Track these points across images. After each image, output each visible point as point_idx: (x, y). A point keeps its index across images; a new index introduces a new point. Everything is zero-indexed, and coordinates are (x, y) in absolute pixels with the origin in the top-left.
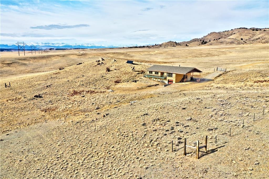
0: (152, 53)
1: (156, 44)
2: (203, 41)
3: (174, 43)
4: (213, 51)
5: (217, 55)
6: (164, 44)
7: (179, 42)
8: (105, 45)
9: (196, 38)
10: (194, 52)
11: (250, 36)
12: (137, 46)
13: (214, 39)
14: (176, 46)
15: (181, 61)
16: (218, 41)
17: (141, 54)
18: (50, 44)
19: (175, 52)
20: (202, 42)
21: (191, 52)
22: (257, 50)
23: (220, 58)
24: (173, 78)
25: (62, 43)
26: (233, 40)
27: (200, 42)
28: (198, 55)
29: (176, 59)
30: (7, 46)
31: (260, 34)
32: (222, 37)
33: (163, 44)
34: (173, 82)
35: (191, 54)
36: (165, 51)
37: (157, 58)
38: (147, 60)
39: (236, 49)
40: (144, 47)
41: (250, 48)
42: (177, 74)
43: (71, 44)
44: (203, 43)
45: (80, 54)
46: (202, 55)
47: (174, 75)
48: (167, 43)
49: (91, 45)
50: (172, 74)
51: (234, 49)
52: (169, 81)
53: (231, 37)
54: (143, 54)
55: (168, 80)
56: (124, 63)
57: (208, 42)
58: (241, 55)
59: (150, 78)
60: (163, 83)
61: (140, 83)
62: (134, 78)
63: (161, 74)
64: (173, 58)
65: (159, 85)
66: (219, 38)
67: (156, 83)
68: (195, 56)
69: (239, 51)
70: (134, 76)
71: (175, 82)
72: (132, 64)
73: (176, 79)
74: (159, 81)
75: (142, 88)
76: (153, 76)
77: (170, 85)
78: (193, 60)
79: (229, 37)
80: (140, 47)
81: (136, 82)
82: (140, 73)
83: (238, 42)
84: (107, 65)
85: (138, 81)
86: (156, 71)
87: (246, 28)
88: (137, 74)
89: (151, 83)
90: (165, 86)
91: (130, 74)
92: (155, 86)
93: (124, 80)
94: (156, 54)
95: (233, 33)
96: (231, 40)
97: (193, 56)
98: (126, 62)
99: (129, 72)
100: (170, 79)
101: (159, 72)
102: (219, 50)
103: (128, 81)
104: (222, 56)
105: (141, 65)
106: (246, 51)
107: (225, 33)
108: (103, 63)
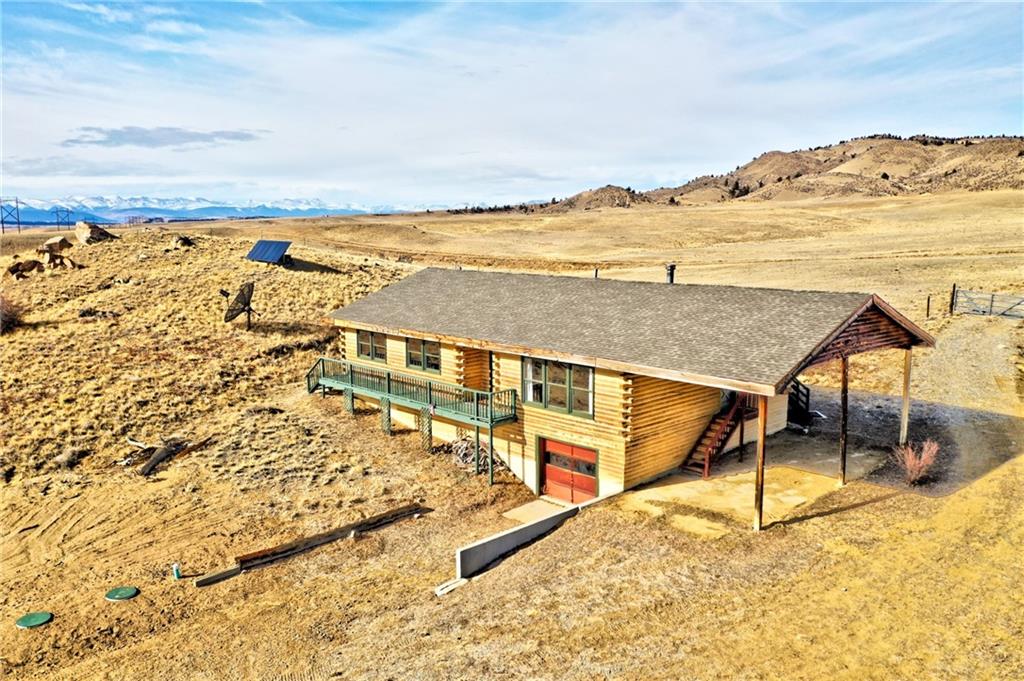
0: (529, 228)
1: (554, 199)
2: (737, 186)
3: (625, 193)
4: (788, 216)
5: (810, 234)
6: (584, 195)
7: (643, 191)
9: (707, 174)
10: (710, 221)
11: (916, 165)
12: (481, 207)
13: (777, 177)
14: (632, 204)
15: (656, 258)
16: (795, 185)
17: (478, 230)
18: (150, 202)
19: (627, 221)
20: (730, 188)
22: (975, 212)
25: (198, 200)
26: (850, 180)
27: (725, 188)
28: (730, 233)
29: (630, 250)
31: (952, 158)
32: (806, 171)
33: (580, 195)
35: (699, 229)
36: (585, 218)
37: (544, 249)
38: (498, 254)
39: (884, 207)
40: (507, 209)
41: (943, 206)
42: (636, 383)
43: (230, 204)
44: (737, 192)
46: (748, 233)
47: (608, 392)
48: (597, 193)
51: (874, 208)
52: (546, 457)
53: (842, 168)
54: (488, 231)
55: (542, 442)
56: (232, 258)
57: (756, 188)
58: (918, 230)
59: (362, 408)
60: (479, 473)
61: (190, 486)
62: (198, 406)
63: (459, 366)
64: (617, 245)
65: (431, 510)
66: (795, 172)
67: (401, 487)
68: (714, 238)
69: (898, 216)
70: (204, 388)
71: (623, 476)
72: (281, 269)
73: (628, 439)
74: (438, 450)
75: (116, 612)
76: (389, 380)
77: (555, 528)
78: (709, 252)
79: (836, 170)
80: (492, 210)
81: (160, 475)
82: (306, 348)
83: (873, 186)
84: (84, 271)
85: (194, 454)
86: (418, 335)
87: (896, 138)
88: (259, 356)
89: (341, 485)
90: (467, 575)
91: (177, 365)
92: (358, 538)
93: (42, 442)
94: (546, 229)
95: (848, 154)
96: (842, 182)
97: (709, 238)
98: (247, 253)
99: (188, 343)
100: (562, 429)
101: (439, 345)
102: (813, 212)
103: (77, 449)
104: (835, 235)
105: (360, 272)
106: (929, 217)
107: (817, 155)
108: (62, 263)
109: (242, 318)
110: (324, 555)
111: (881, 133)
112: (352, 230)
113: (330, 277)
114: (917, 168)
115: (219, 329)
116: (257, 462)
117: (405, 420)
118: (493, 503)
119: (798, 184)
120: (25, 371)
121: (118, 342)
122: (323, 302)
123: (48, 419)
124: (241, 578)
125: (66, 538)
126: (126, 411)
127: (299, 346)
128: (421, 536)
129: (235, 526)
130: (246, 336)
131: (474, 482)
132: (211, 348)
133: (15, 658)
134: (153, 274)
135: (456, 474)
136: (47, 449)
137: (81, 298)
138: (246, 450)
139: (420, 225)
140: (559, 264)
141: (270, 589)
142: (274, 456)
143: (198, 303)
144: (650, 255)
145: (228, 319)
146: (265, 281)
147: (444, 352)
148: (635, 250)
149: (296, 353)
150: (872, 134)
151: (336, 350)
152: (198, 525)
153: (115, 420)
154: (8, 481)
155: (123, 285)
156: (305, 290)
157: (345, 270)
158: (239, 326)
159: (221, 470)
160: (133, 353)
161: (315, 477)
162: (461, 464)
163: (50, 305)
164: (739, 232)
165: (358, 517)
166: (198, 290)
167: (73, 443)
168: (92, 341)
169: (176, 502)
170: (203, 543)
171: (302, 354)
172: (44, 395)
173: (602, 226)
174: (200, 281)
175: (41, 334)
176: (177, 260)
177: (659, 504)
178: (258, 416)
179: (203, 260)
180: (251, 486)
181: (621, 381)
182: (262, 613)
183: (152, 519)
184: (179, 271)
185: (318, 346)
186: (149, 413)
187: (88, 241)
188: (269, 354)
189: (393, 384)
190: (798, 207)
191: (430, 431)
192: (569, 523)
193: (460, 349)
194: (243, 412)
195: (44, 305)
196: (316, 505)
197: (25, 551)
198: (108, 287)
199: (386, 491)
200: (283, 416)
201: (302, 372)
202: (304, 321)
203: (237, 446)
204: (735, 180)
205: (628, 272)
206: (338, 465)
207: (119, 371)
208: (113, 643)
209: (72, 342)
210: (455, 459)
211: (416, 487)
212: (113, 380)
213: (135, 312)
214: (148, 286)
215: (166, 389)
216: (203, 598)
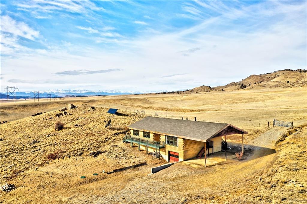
0: (179, 99)
1: (187, 90)
2: (242, 85)
3: (208, 88)
4: (255, 95)
5: (261, 101)
7: (214, 87)
8: (131, 92)
9: (234, 82)
10: (231, 97)
12: (166, 92)
13: (255, 82)
14: (210, 91)
15: (214, 108)
16: (260, 85)
17: (164, 100)
18: (71, 91)
19: (207, 97)
20: (240, 86)
21: (227, 97)
23: (267, 104)
24: (179, 149)
25: (85, 90)
26: (277, 83)
27: (239, 86)
28: (237, 101)
29: (207, 106)
30: (24, 93)
32: (264, 81)
33: (195, 89)
34: (178, 157)
35: (228, 99)
36: (195, 96)
37: (182, 105)
38: (169, 107)
39: (285, 92)
40: (173, 92)
41: (303, 92)
42: (185, 140)
44: (242, 87)
45: (87, 101)
46: (243, 101)
47: (180, 142)
48: (200, 88)
49: (115, 91)
50: (176, 138)
51: (282, 93)
52: (170, 155)
53: (275, 80)
54: (167, 100)
55: (169, 152)
56: (104, 112)
57: (248, 86)
58: (294, 99)
59: (134, 145)
60: (157, 158)
61: (103, 159)
62: (101, 145)
63: (154, 137)
64: (204, 104)
65: (147, 164)
66: (260, 81)
67: (142, 160)
68: (232, 102)
69: (289, 95)
70: (102, 141)
71: (183, 158)
72: (115, 115)
73: (184, 151)
74: (149, 154)
75: (95, 177)
76: (140, 140)
77: (169, 166)
78: (229, 107)
79: (273, 80)
80: (169, 93)
81: (97, 157)
82: (122, 133)
83: (284, 85)
84: (72, 116)
85: (102, 154)
86: (145, 131)
87: (292, 70)
88: (112, 135)
89: (131, 159)
90: (153, 172)
91: (96, 136)
92: (134, 168)
93: (74, 151)
94: (184, 99)
95: (277, 75)
96: (275, 84)
97: (230, 102)
98: (107, 111)
99: (98, 132)
100: (173, 149)
101: (150, 133)
102: (263, 94)
103: (81, 152)
104: (269, 101)
105: (133, 116)
106: (298, 95)
107: (267, 76)
108: (67, 114)
109: (109, 127)
110: (128, 171)
111: (287, 69)
112: (129, 100)
113: (126, 117)
114: (298, 79)
115: (104, 129)
116: (115, 155)
117: (143, 148)
118: (159, 163)
119: (261, 85)
120: (67, 137)
121: (84, 132)
122: (125, 123)
123: (74, 147)
124: (114, 173)
125: (83, 167)
126: (88, 145)
127: (121, 133)
128: (146, 168)
129: (112, 165)
130: (110, 131)
131: (156, 160)
132: (103, 133)
133: (82, 182)
134: (88, 116)
135: (153, 158)
136: (75, 152)
137: (73, 122)
138: (112, 153)
139: (147, 98)
140: (186, 110)
141: (119, 175)
142: (118, 154)
143: (99, 123)
144: (212, 107)
145: (106, 127)
146: (112, 118)
147: (151, 134)
148: (208, 106)
149: (120, 134)
150: (284, 69)
151: (128, 134)
152: (105, 165)
153: (87, 147)
154: (69, 158)
155: (81, 119)
156: (121, 120)
157: (129, 115)
158: (107, 128)
159: (108, 156)
160: (87, 134)
161: (126, 158)
162: (154, 156)
163: (67, 124)
164: (240, 100)
165: (134, 165)
166: (98, 120)
167: (80, 151)
168: (79, 131)
169: (101, 162)
170: (107, 168)
171: (121, 134)
172: (72, 142)
173: (200, 99)
174: (98, 118)
175: (68, 130)
176: (92, 113)
177: (189, 163)
178: (114, 147)
179: (98, 113)
180: (114, 159)
181: (182, 140)
182: (119, 178)
183: (97, 164)
184: (93, 115)
185: (124, 133)
186: (93, 146)
187: (71, 108)
188: (114, 134)
189: (141, 141)
190: (259, 92)
191: (148, 150)
192: (172, 165)
193: (154, 134)
194: (111, 146)
195: (66, 123)
196: (126, 163)
197: (77, 168)
198: (78, 119)
199: (139, 161)
200: (119, 147)
201: (121, 138)
202: (121, 127)
203: (110, 152)
204: (242, 83)
205: (205, 113)
206: (130, 156)
207: (85, 138)
208: (96, 181)
209: (75, 132)
210: (152, 155)
211: (145, 160)
212: (85, 139)
213: (86, 125)
214: (87, 119)
215: (95, 141)
216: (109, 176)
